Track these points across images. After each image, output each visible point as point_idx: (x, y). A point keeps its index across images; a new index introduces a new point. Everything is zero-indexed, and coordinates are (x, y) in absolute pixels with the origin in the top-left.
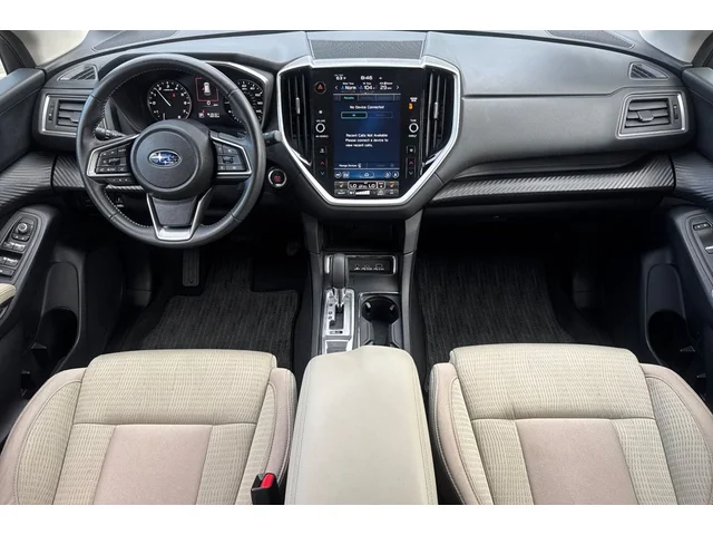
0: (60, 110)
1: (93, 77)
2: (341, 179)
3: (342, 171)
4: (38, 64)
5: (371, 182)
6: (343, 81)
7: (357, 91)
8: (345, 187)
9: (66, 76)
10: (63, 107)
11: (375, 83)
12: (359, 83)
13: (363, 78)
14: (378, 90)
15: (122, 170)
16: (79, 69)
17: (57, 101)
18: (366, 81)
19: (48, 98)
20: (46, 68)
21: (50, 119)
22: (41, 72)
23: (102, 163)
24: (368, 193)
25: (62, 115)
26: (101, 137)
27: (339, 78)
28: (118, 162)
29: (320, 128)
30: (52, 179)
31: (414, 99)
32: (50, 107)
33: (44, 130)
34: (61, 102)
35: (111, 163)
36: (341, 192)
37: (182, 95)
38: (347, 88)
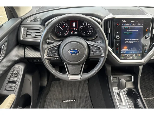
0: (27, 32)
1: (38, 21)
2: (123, 54)
3: (123, 51)
4: (19, 17)
5: (133, 54)
6: (125, 22)
7: (129, 25)
8: (124, 56)
9: (28, 20)
10: (28, 31)
11: (135, 23)
12: (130, 23)
13: (131, 21)
14: (136, 25)
15: (56, 55)
16: (32, 18)
17: (26, 29)
18: (132, 22)
19: (23, 28)
20: (22, 18)
21: (24, 35)
22: (21, 19)
23: (49, 53)
24: (131, 58)
25: (28, 33)
26: (49, 43)
27: (124, 21)
28: (55, 53)
29: (118, 37)
30: (24, 54)
31: (148, 28)
32: (24, 31)
33: (22, 39)
34: (27, 29)
35: (53, 53)
36: (123, 58)
37: (66, 26)
38: (126, 24)
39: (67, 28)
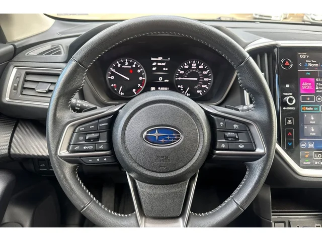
0: (25, 81)
2: (307, 149)
3: (307, 142)
4: (9, 40)
6: (306, 59)
7: (319, 68)
8: (311, 157)
9: (34, 52)
10: (30, 78)
12: (320, 61)
15: (101, 147)
16: (47, 46)
17: (23, 72)
19: (15, 70)
20: (16, 44)
21: (15, 88)
22: (11, 47)
23: (77, 140)
25: (27, 85)
27: (302, 56)
28: (98, 139)
29: (291, 100)
30: (10, 146)
32: (17, 77)
33: (7, 99)
34: (27, 74)
35: (89, 140)
36: (307, 163)
37: (139, 71)
38: (310, 65)
39: (140, 74)
